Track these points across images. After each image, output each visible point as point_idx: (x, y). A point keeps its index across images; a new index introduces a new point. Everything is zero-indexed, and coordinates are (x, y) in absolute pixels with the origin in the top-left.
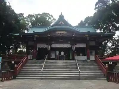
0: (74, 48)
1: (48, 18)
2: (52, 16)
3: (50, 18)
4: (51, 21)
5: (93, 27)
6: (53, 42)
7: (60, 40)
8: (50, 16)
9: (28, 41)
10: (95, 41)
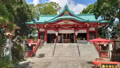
0: (77, 34)
1: (54, 7)
2: (58, 4)
3: (56, 7)
4: (57, 9)
6: (60, 29)
7: (65, 28)
8: (56, 5)
9: (39, 28)
10: (95, 27)
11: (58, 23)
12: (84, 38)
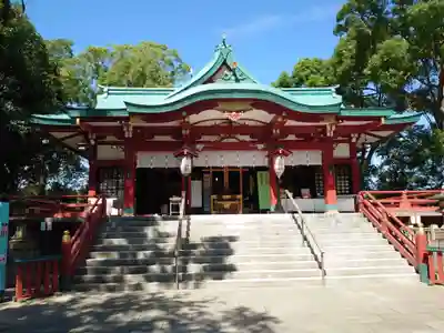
0: (283, 167)
2: (175, 53)
5: (334, 95)
6: (199, 146)
7: (225, 141)
9: (97, 143)
10: (349, 141)
11: (193, 118)
12: (305, 187)
